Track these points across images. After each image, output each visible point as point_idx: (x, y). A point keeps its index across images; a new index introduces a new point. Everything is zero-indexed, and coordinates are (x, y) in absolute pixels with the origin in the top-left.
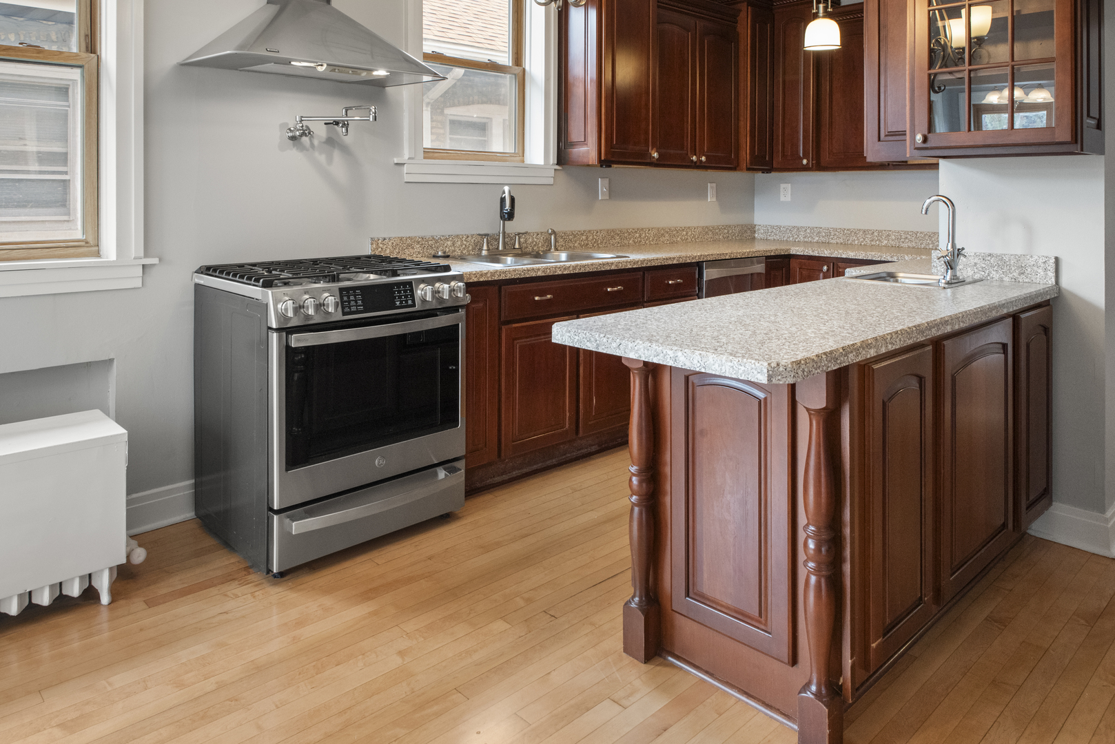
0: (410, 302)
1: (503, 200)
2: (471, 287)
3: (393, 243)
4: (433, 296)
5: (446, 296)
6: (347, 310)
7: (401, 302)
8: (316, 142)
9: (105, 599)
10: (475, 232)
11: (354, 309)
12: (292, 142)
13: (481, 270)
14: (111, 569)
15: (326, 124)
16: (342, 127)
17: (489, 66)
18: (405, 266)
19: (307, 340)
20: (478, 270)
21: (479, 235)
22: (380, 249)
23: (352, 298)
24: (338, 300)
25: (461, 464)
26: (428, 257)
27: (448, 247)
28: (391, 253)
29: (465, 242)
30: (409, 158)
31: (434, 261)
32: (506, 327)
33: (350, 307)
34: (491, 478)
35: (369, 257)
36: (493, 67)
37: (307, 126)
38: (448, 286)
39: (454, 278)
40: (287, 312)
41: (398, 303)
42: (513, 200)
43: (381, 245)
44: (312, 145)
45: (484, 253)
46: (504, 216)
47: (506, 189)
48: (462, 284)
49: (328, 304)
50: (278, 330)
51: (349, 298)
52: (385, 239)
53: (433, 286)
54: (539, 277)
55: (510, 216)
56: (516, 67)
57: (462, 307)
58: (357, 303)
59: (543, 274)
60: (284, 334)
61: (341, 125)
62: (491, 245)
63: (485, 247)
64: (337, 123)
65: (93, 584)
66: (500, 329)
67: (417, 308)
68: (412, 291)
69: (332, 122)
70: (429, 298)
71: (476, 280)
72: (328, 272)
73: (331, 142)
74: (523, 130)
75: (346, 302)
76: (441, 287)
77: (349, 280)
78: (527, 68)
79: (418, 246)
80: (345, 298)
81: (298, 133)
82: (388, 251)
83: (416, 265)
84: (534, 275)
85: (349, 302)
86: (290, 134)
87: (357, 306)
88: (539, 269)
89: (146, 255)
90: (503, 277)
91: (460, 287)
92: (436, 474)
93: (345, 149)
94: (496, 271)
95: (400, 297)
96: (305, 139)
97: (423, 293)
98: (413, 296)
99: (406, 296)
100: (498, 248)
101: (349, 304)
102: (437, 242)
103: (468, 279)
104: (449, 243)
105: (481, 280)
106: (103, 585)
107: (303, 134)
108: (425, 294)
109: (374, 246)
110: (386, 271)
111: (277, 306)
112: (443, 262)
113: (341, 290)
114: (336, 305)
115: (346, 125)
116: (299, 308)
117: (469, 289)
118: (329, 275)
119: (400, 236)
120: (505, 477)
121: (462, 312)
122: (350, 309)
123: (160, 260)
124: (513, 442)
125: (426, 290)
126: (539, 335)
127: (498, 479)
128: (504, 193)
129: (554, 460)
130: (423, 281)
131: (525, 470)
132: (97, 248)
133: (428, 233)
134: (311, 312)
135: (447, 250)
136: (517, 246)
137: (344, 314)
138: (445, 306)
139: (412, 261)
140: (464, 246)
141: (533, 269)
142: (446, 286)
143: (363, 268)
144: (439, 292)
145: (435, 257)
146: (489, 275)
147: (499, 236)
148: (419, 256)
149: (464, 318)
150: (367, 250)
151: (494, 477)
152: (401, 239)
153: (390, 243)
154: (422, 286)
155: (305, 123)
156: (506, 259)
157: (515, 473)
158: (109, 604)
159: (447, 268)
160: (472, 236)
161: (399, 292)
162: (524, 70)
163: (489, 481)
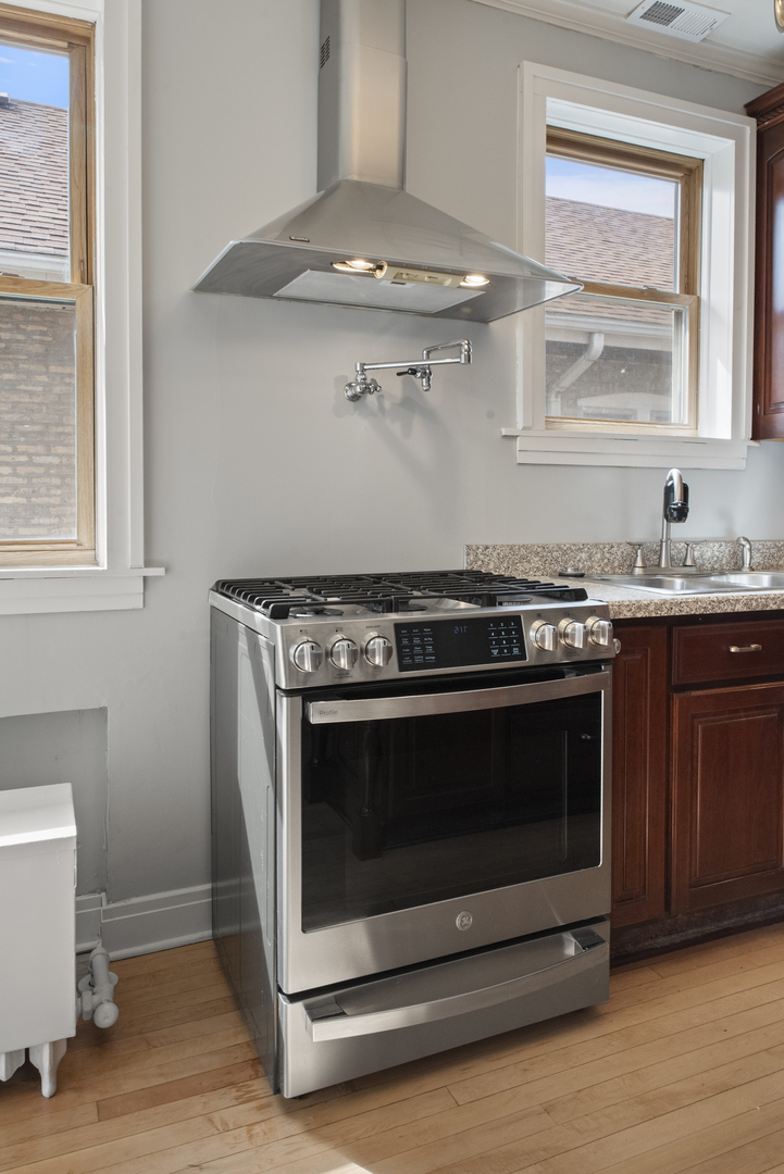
0: (516, 651)
1: (669, 491)
2: (621, 627)
3: (499, 554)
4: (556, 643)
5: (578, 644)
6: (407, 661)
7: (501, 651)
8: (387, 404)
9: (47, 1088)
10: (624, 541)
11: (419, 659)
12: (352, 403)
13: (638, 599)
14: (54, 1045)
15: (399, 374)
16: (422, 377)
17: (646, 294)
18: (511, 589)
19: (336, 713)
20: (633, 599)
21: (630, 544)
22: (480, 563)
23: (417, 641)
24: (393, 644)
25: (603, 930)
26: (551, 576)
27: (581, 561)
28: (495, 568)
29: (608, 555)
30: (524, 428)
31: (558, 582)
32: (682, 695)
33: (412, 657)
34: (652, 938)
35: (460, 573)
36: (652, 294)
37: (373, 380)
38: (582, 625)
39: (592, 611)
40: (303, 663)
41: (495, 652)
42: (685, 489)
43: (482, 557)
44: (381, 407)
45: (638, 571)
46: (672, 514)
47: (675, 473)
48: (607, 623)
49: (374, 650)
50: (290, 693)
51: (411, 641)
52: (487, 548)
53: (556, 624)
54: (738, 613)
55: (681, 514)
56: (687, 296)
57: (606, 661)
58: (424, 649)
59: (745, 610)
60: (299, 700)
61: (419, 375)
62: (649, 560)
63: (639, 563)
64: (414, 372)
65: (32, 1060)
66: (669, 699)
67: (528, 661)
68: (519, 631)
69: (406, 370)
70: (549, 645)
71: (629, 615)
72: (383, 596)
73: (409, 404)
74: (697, 390)
75: (405, 647)
76: (571, 627)
77: (422, 609)
78: (704, 296)
79: (537, 559)
80: (405, 642)
81: (358, 390)
82: (491, 566)
83: (528, 587)
84: (729, 609)
85: (412, 647)
86: (350, 393)
87: (425, 655)
88: (737, 601)
89: (148, 564)
90: (675, 612)
91: (603, 628)
92: (561, 944)
93: (429, 415)
94: (665, 602)
95: (499, 642)
96: (371, 399)
97: (538, 636)
98: (521, 640)
99: (509, 641)
100: (659, 565)
101: (412, 651)
102: (565, 553)
103: (616, 613)
104: (583, 555)
105: (639, 615)
106: (44, 1063)
107: (366, 390)
108: (543, 637)
109: (472, 558)
110: (480, 596)
111: (288, 651)
112: (573, 584)
113: (398, 627)
114: (388, 653)
115: (426, 374)
116: (322, 656)
117: (619, 630)
118: (382, 601)
119: (509, 543)
120: (676, 938)
121: (606, 671)
122: (413, 660)
123: (166, 571)
124: (690, 887)
125: (544, 630)
126: (736, 711)
127: (663, 941)
128: (671, 479)
129: (757, 915)
130: (539, 615)
131: (709, 929)
132: (93, 552)
133: (551, 539)
134: (344, 663)
135: (581, 566)
136: (689, 562)
137: (402, 668)
138: (576, 659)
139: (524, 581)
140: (606, 561)
141: (728, 600)
142: (579, 626)
143: (441, 591)
144: (565, 635)
145: (562, 575)
146: (652, 608)
147: (661, 546)
148: (538, 573)
149: (610, 682)
150: (460, 563)
151: (657, 936)
152: (512, 548)
153: (495, 554)
154: (537, 624)
155: (370, 376)
156: (673, 582)
157: (692, 933)
158: (51, 1097)
159: (581, 595)
160: (619, 545)
161: (498, 633)
162: (699, 299)
163: (649, 944)
